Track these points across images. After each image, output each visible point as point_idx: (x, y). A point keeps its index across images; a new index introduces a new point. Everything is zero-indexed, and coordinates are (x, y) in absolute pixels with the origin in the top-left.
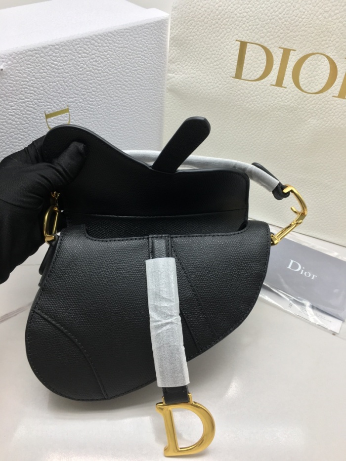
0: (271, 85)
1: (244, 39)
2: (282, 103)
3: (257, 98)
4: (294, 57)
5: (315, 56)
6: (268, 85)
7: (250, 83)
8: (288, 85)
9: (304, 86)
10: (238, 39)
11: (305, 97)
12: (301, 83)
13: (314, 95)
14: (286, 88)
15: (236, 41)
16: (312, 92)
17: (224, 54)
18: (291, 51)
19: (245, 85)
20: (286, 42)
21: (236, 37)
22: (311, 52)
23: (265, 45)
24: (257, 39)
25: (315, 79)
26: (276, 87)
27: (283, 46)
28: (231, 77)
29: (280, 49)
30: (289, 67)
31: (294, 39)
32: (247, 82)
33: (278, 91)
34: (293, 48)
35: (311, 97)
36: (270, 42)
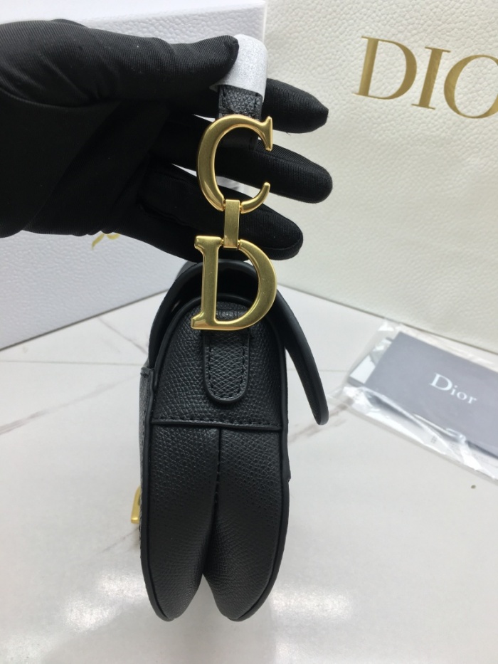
0: (413, 105)
1: (374, 35)
2: (428, 133)
3: (391, 125)
4: (447, 62)
5: (479, 61)
6: (408, 105)
7: (381, 101)
8: (437, 105)
9: (462, 106)
10: (366, 35)
11: (463, 122)
12: (457, 102)
13: (476, 120)
14: (434, 109)
15: (363, 37)
16: (473, 115)
17: (344, 58)
18: (444, 53)
19: (374, 105)
20: (436, 39)
21: (362, 32)
22: (472, 54)
23: (405, 43)
24: (393, 35)
25: (479, 95)
26: (420, 108)
27: (432, 45)
28: (353, 92)
29: (427, 50)
30: (440, 77)
31: (448, 34)
32: (376, 99)
33: (423, 114)
34: (447, 49)
35: (471, 123)
36: (412, 39)
